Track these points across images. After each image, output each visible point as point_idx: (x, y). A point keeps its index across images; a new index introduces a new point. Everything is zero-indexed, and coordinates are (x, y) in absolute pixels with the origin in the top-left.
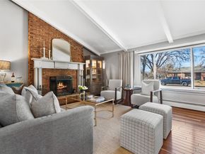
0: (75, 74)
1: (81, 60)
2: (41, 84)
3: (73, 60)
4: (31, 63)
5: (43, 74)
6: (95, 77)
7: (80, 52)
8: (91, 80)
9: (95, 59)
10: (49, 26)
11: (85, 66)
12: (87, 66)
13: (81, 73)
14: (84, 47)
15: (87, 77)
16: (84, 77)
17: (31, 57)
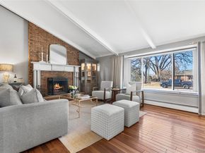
0: (71, 76)
1: (77, 63)
2: (39, 84)
3: (69, 63)
4: (31, 66)
5: (41, 76)
6: (90, 79)
7: (76, 56)
8: (86, 81)
9: (89, 62)
10: (47, 33)
11: (80, 68)
12: (83, 69)
13: (77, 75)
14: (80, 52)
15: (82, 79)
16: (80, 79)
17: (31, 60)
